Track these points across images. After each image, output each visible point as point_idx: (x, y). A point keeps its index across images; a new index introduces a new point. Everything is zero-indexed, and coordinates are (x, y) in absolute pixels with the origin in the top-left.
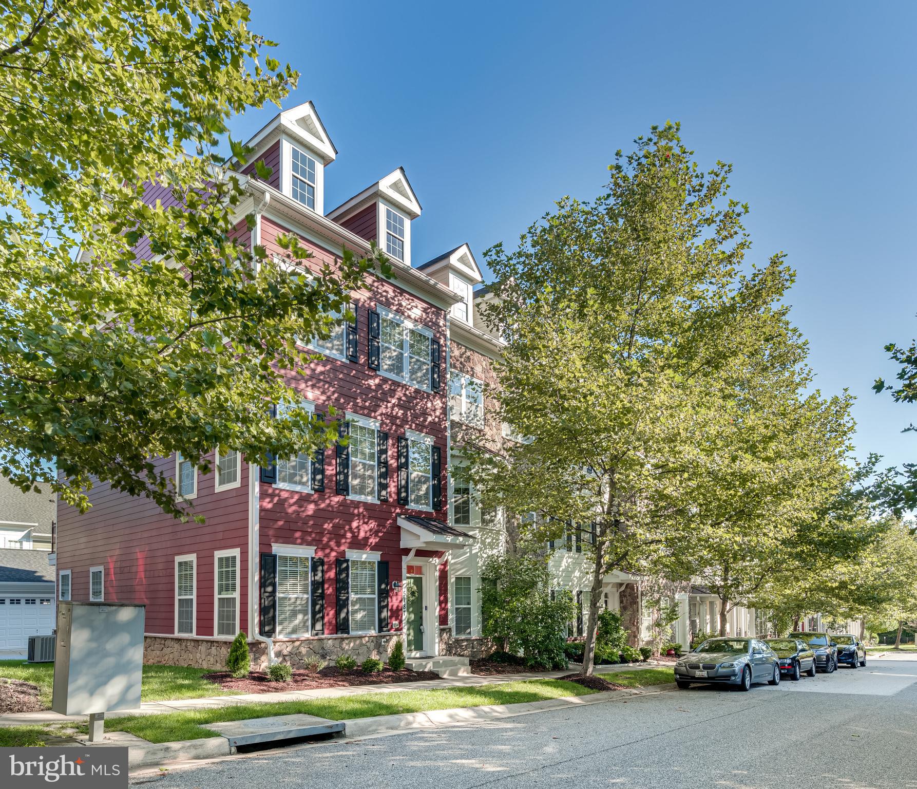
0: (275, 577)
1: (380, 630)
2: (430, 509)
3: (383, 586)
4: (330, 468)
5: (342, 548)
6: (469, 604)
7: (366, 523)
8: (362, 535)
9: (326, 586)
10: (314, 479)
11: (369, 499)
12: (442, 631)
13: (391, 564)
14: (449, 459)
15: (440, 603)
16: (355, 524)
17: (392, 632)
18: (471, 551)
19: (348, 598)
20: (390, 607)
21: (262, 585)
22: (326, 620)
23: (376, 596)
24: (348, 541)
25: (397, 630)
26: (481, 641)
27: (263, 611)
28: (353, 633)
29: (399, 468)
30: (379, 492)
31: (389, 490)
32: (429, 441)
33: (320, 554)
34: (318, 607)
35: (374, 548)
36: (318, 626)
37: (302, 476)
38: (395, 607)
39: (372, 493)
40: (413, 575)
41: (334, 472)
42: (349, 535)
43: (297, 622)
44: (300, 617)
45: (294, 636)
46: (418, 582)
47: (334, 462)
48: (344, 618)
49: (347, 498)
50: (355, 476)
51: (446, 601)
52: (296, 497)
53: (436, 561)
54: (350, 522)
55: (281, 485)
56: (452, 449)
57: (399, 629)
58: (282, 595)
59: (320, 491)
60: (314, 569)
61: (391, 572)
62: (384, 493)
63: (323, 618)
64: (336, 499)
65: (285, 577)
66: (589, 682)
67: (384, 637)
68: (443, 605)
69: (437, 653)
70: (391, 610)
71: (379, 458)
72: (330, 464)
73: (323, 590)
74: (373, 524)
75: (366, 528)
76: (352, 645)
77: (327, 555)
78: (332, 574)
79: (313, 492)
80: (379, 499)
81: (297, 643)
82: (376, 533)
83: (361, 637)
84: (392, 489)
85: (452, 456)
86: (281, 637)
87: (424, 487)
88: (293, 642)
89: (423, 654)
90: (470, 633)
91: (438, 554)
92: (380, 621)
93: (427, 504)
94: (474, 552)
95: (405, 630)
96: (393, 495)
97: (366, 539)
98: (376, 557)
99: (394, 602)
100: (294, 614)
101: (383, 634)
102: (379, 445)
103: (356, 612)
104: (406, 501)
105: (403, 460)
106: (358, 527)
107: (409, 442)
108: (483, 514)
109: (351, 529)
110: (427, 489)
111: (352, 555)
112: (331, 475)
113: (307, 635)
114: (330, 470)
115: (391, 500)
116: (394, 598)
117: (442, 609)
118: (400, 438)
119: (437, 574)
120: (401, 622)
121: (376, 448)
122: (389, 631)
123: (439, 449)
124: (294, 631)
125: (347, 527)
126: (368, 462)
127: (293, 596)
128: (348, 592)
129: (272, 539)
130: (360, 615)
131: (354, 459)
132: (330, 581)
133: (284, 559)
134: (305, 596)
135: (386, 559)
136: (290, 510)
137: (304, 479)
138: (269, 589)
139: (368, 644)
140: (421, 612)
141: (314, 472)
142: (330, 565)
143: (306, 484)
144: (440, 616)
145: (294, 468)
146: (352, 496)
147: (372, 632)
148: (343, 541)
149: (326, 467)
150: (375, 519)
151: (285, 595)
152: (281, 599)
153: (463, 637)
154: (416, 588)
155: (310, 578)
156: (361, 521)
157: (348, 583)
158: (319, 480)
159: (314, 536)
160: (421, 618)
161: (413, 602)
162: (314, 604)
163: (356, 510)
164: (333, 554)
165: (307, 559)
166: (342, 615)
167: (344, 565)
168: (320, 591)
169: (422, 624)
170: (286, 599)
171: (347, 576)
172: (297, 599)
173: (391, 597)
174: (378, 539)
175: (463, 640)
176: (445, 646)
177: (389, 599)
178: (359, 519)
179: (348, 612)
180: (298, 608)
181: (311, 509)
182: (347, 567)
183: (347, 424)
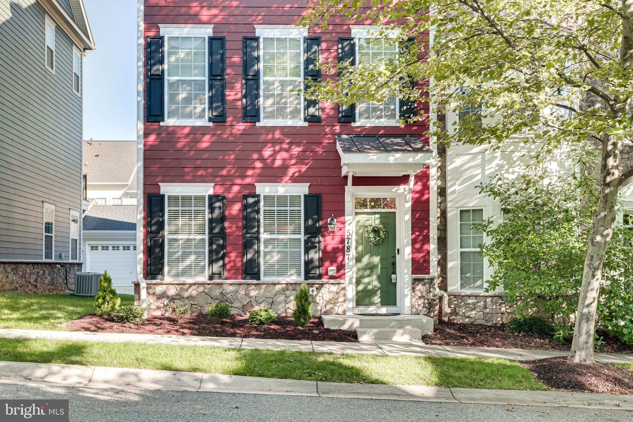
0: (163, 216)
1: (307, 276)
3: (310, 222)
4: (233, 93)
5: (248, 180)
7: (287, 150)
8: (278, 163)
9: (227, 223)
10: (211, 108)
11: (290, 123)
12: (415, 281)
13: (325, 198)
16: (267, 153)
17: (325, 279)
18: (484, 170)
19: (258, 239)
20: (322, 247)
21: (147, 225)
22: (227, 260)
23: (301, 236)
24: (258, 171)
25: (332, 277)
26: (499, 299)
28: (263, 279)
30: (306, 110)
32: (394, 33)
33: (220, 190)
34: (214, 247)
35: (295, 179)
36: (217, 266)
37: (196, 107)
38: (329, 248)
39: (295, 113)
40: (378, 210)
41: (239, 96)
42: (258, 165)
43: (187, 263)
44: (193, 257)
45: (182, 279)
46: (389, 219)
47: (238, 86)
48: (252, 258)
49: (258, 124)
50: (266, 97)
52: (186, 131)
53: (401, 189)
54: (260, 151)
55: (169, 122)
57: (339, 276)
58: (171, 236)
59: (220, 120)
60: (212, 209)
61: (324, 206)
62: (312, 110)
63: (222, 258)
64: (241, 127)
65: (175, 216)
67: (312, 284)
68: (418, 246)
69: (407, 310)
70: (324, 251)
71: (306, 68)
72: (232, 88)
73: (223, 227)
74: (296, 150)
75: (284, 155)
76: (262, 291)
77: (229, 190)
78: (236, 208)
79: (211, 124)
80: (305, 118)
81: (186, 286)
82: (301, 160)
83: (275, 284)
84: (328, 102)
86: (167, 279)
88: (183, 284)
90: (481, 287)
91: (404, 179)
92: (308, 263)
93: (393, 116)
94: (487, 172)
95: (350, 277)
96: (327, 111)
97: (285, 168)
98: (302, 189)
99: (330, 242)
100: (185, 255)
101: (310, 281)
102: (306, 52)
103: (270, 254)
104: (350, 116)
106: (273, 155)
107: (356, 41)
109: (262, 159)
111: (265, 189)
112: (236, 100)
113: (203, 278)
114: (232, 95)
115: (324, 117)
116: (329, 238)
118: (344, 38)
119: (409, 205)
120: (341, 267)
121: (302, 58)
122: (320, 277)
124: (184, 273)
125: (255, 156)
126: (288, 78)
127: (186, 237)
128: (258, 232)
129: (159, 178)
130: (276, 257)
131: (266, 78)
132: (233, 218)
133: (174, 199)
134: (200, 237)
135: (316, 191)
136: (180, 145)
137: (199, 109)
138: (154, 228)
139: (288, 293)
140: (394, 257)
141: (211, 100)
142: (233, 201)
143: (201, 116)
144: (413, 259)
145: (188, 100)
146: (264, 122)
147: (293, 279)
148: (250, 172)
149: (227, 93)
150: (298, 144)
151: (175, 237)
152: (171, 240)
153: (468, 292)
154: (381, 226)
155: (207, 216)
156: (277, 148)
157: (258, 221)
158: (217, 108)
159: (210, 170)
160: (394, 264)
161: (377, 244)
162: (211, 244)
163: (270, 136)
164: (236, 189)
165: (204, 197)
166: (249, 256)
167: (251, 200)
168: (217, 230)
169: (394, 273)
170: (176, 240)
171: (258, 212)
172: (188, 240)
173: (323, 236)
174: (304, 168)
175: (469, 296)
176: (421, 301)
177: (321, 239)
178: (274, 147)
179: (258, 252)
180: (193, 250)
181: (205, 142)
182: (257, 203)
183: (257, 39)
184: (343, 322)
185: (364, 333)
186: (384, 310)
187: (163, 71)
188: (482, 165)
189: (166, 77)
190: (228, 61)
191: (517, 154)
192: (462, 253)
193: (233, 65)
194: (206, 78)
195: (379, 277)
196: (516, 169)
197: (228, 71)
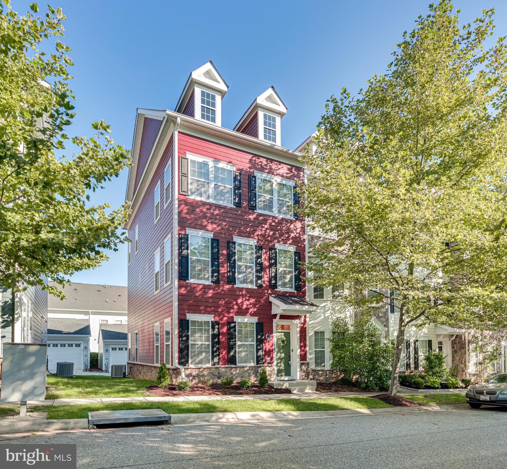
0: (188, 332)
1: (257, 363)
2: (293, 290)
3: (259, 337)
4: (223, 269)
5: (231, 315)
6: (324, 348)
7: (248, 300)
8: (244, 307)
9: (221, 337)
10: (212, 276)
11: (250, 286)
12: (302, 364)
13: (265, 325)
14: (307, 259)
15: (301, 347)
16: (240, 301)
17: (266, 364)
18: (324, 315)
19: (235, 344)
20: (264, 349)
21: (180, 336)
22: (221, 356)
23: (255, 343)
24: (235, 310)
25: (269, 363)
26: (332, 371)
27: (181, 351)
28: (238, 365)
29: (270, 266)
30: (256, 281)
31: (263, 280)
32: (292, 249)
33: (217, 319)
34: (215, 349)
35: (252, 315)
36: (216, 360)
37: (205, 275)
38: (267, 350)
39: (251, 282)
40: (283, 331)
41: (226, 271)
42: (236, 307)
43: (201, 357)
44: (204, 354)
45: (199, 366)
46: (287, 335)
47: (225, 265)
48: (233, 356)
49: (235, 286)
50: (240, 273)
51: (305, 346)
52: (201, 287)
53: (297, 321)
54: (236, 300)
55: (191, 281)
56: (309, 253)
57: (271, 363)
58: (192, 343)
59: (217, 282)
60: (213, 328)
61: (265, 329)
62: (259, 282)
63: (219, 355)
64: (227, 287)
65: (194, 332)
66: (391, 400)
67: (260, 367)
68: (303, 348)
69: (298, 378)
70: (265, 351)
71: (256, 261)
72: (223, 267)
73: (219, 339)
74: (252, 301)
75: (248, 303)
76: (238, 371)
77: (222, 319)
78: (225, 330)
79: (212, 284)
80: (256, 285)
81: (202, 369)
82: (254, 305)
83: (244, 367)
84: (266, 278)
85: (309, 257)
86: (191, 366)
87: (288, 277)
88: (199, 369)
89: (290, 378)
90: (324, 366)
91: (298, 317)
92: (258, 357)
93: (291, 287)
94: (326, 315)
95: (275, 363)
96: (266, 282)
97: (247, 309)
98: (255, 320)
99: (267, 346)
100: (201, 353)
101: (259, 365)
102: (256, 253)
103: (240, 352)
104: (275, 286)
105: (273, 261)
106: (242, 303)
107: (277, 250)
108: (333, 292)
109: (237, 304)
110: (291, 277)
111: (238, 319)
112: (224, 273)
113: (209, 365)
114: (223, 270)
115: (264, 285)
116: (267, 344)
117: (301, 351)
118: (272, 248)
119: (299, 329)
120: (272, 359)
121: (255, 256)
122: (264, 363)
123: (299, 253)
124: (200, 362)
125: (234, 303)
126: (249, 264)
127: (200, 343)
128: (235, 341)
129: (186, 311)
130: (243, 354)
131: (239, 263)
132: (223, 334)
133: (194, 322)
134: (207, 343)
135: (261, 321)
136: (197, 294)
137: (207, 276)
138: (184, 339)
139: (249, 371)
140: (290, 353)
141: (213, 272)
142: (223, 325)
143: (207, 279)
144: (301, 355)
145: (200, 270)
146: (238, 285)
147: (252, 364)
148: (232, 311)
149: (220, 268)
150: (253, 297)
151: (195, 343)
152: (192, 345)
153: (319, 369)
154: (285, 338)
155: (211, 332)
156: (244, 299)
157: (235, 335)
158: (216, 276)
159: (212, 308)
160: (290, 356)
161: (283, 347)
162: (213, 347)
163: (241, 293)
164: (225, 318)
165: (209, 322)
166: (232, 354)
167: (233, 325)
168: (216, 340)
169: (290, 360)
170: (195, 345)
171: (235, 331)
172: (202, 345)
173: (265, 343)
174: (256, 309)
175: (319, 370)
176: (304, 374)
177: (264, 345)
178: (243, 298)
179: (235, 352)
180: (203, 350)
181: (210, 293)
182: (235, 326)
183: (234, 243)
184: (283, 385)
185: (295, 389)
186: (286, 379)
187: (188, 253)
188: (324, 313)
189: (190, 257)
190: (220, 252)
191: (337, 308)
192: (315, 351)
193: (223, 255)
194: (210, 260)
195: (284, 363)
196: (337, 315)
197: (221, 257)
